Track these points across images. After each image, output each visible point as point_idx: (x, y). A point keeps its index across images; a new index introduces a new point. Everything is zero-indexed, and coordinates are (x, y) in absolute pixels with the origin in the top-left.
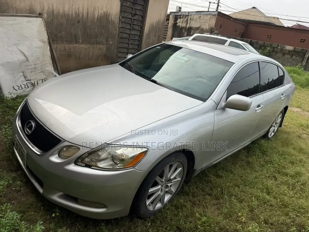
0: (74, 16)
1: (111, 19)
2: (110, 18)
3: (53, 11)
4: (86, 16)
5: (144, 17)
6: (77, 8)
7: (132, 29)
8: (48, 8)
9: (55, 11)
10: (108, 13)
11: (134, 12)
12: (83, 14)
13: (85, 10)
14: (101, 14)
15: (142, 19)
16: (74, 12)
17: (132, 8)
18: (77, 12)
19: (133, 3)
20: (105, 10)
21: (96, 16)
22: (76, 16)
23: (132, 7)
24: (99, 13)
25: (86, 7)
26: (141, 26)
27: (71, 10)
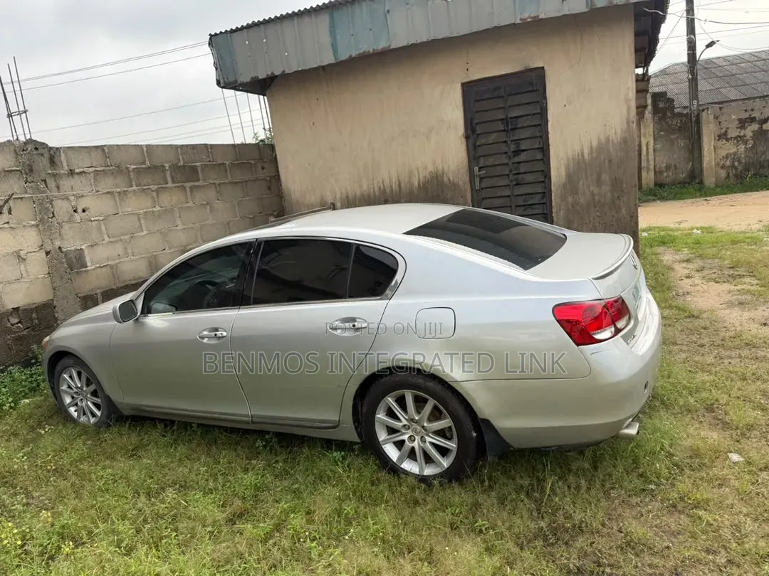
0: (377, 194)
1: (449, 179)
2: (445, 179)
3: (347, 197)
4: (398, 189)
5: (545, 150)
6: (381, 181)
7: (515, 185)
8: (341, 193)
9: (350, 195)
10: (440, 172)
11: (513, 147)
12: (391, 187)
13: (394, 180)
14: (426, 178)
15: (544, 155)
16: (376, 190)
17: (505, 142)
18: (382, 187)
19: (504, 131)
20: (431, 168)
21: (416, 184)
22: (381, 193)
23: (505, 139)
24: (421, 177)
25: (394, 175)
26: (542, 171)
27: (372, 186)
